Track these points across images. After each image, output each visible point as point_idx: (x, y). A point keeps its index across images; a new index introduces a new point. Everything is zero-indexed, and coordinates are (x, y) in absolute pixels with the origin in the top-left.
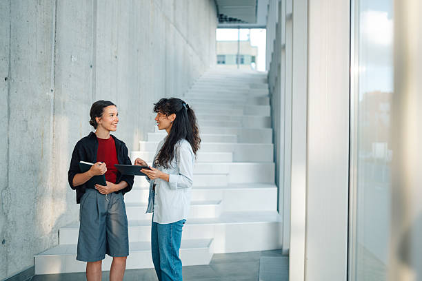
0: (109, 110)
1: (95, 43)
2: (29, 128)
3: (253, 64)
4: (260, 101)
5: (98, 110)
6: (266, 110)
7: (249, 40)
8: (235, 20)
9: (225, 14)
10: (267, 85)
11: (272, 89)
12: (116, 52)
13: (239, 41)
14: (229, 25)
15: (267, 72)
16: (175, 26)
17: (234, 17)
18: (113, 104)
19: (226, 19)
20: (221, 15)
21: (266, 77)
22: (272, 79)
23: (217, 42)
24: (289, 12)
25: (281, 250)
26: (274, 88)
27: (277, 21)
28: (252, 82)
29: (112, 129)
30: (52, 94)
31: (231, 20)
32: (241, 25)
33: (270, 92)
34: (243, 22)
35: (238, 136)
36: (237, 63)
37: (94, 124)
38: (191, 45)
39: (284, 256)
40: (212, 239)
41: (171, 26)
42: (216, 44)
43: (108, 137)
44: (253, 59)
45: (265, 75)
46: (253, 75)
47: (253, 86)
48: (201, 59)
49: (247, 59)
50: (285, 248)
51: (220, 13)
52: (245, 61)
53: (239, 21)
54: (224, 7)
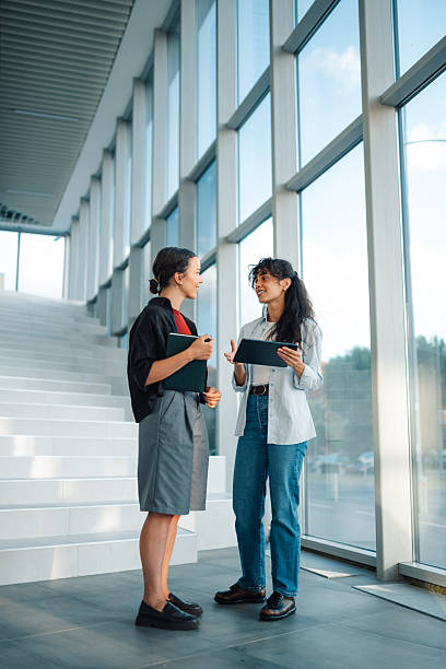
53: (25, 218)
54: (9, 191)
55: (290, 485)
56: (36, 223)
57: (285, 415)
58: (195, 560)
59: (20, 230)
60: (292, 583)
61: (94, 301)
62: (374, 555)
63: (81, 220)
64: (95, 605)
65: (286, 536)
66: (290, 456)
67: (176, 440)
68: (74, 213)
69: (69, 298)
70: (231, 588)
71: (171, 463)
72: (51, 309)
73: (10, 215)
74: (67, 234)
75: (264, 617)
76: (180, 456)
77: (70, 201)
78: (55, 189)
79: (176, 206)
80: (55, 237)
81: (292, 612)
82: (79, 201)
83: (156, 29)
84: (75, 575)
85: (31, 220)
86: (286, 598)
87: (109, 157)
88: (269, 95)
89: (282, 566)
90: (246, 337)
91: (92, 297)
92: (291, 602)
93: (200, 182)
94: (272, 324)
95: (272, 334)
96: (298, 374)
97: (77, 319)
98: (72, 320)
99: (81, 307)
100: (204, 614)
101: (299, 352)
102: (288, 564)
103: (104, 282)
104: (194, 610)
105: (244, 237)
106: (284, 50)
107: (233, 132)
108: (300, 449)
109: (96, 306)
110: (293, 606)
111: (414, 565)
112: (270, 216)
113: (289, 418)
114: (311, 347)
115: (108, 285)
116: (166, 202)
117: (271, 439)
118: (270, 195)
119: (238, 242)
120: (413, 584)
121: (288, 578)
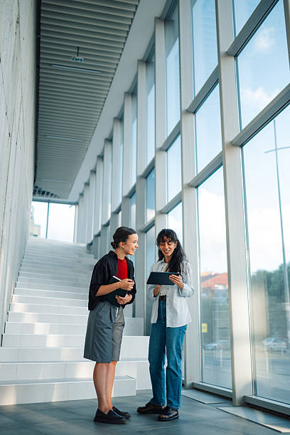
8: (48, 193)
9: (40, 187)
19: (39, 191)
20: (37, 187)
29: (131, 253)
32: (51, 199)
53: (52, 195)
54: (43, 180)
55: (176, 348)
56: (59, 197)
57: (175, 312)
58: (134, 394)
59: (49, 202)
60: (176, 402)
61: (91, 244)
62: (231, 391)
63: (85, 196)
64: (73, 413)
65: (174, 376)
66: (176, 333)
68: (81, 192)
69: (77, 241)
70: (147, 405)
72: (66, 249)
73: (43, 193)
74: (76, 204)
75: (160, 419)
76: (104, 333)
77: (78, 186)
78: (70, 178)
79: (135, 192)
80: (69, 205)
81: (176, 418)
82: (83, 185)
83: (125, 93)
84: (66, 400)
85: (56, 196)
86: (173, 409)
87: (101, 160)
88: (180, 136)
89: (172, 393)
90: (154, 271)
91: (90, 242)
92: (176, 412)
93: (148, 178)
94: (166, 264)
95: (167, 269)
96: (180, 289)
97: (81, 255)
98: (77, 256)
99: (83, 248)
101: (180, 277)
102: (174, 391)
103: (96, 233)
104: (126, 416)
105: (171, 210)
106: (188, 111)
107: (165, 152)
108: (183, 329)
109: (92, 247)
110: (177, 414)
111: (254, 397)
112: (180, 201)
114: (186, 274)
115: (99, 235)
116: (130, 188)
117: (168, 325)
118: (181, 190)
119: (167, 213)
120: (252, 408)
121: (174, 399)
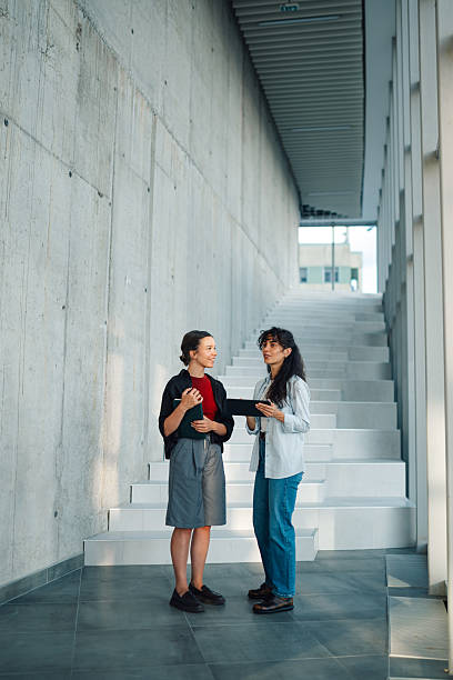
0: (206, 342)
1: (150, 259)
2: (83, 369)
3: (354, 282)
4: (372, 339)
5: (191, 342)
6: (382, 354)
7: (347, 242)
8: (327, 213)
9: (311, 205)
10: (382, 316)
11: (390, 321)
12: (173, 270)
13: (333, 244)
14: (317, 221)
15: (381, 295)
16: (242, 228)
17: (325, 209)
18: (209, 335)
19: (312, 211)
20: (305, 207)
21: (380, 303)
22: (392, 306)
23: (299, 245)
24: (418, 213)
25: (415, 547)
26: (394, 320)
27: (398, 218)
28: (359, 310)
29: (209, 365)
30: (105, 327)
31: (320, 213)
32: (336, 220)
33: (387, 325)
34: (340, 217)
35: (342, 392)
36: (327, 280)
37: (186, 359)
38: (264, 256)
39: (420, 553)
40: (316, 530)
41: (239, 228)
42: (298, 249)
43: (202, 376)
44: (354, 274)
45: (377, 300)
46: (358, 300)
47: (360, 317)
48: (278, 277)
49: (344, 274)
50: (421, 543)
51: (304, 203)
52: (340, 277)
53: (334, 214)
55: (281, 511)
56: (346, 217)
58: (312, 559)
59: (333, 225)
60: (286, 588)
67: (183, 474)
68: (377, 204)
71: (180, 491)
74: (376, 223)
80: (368, 227)
82: (377, 193)
92: (285, 603)
96: (282, 422)
100: (227, 603)
102: (281, 572)
113: (279, 457)
117: (268, 475)
121: (283, 583)
